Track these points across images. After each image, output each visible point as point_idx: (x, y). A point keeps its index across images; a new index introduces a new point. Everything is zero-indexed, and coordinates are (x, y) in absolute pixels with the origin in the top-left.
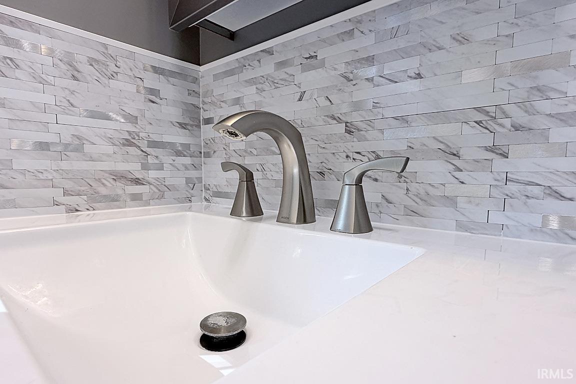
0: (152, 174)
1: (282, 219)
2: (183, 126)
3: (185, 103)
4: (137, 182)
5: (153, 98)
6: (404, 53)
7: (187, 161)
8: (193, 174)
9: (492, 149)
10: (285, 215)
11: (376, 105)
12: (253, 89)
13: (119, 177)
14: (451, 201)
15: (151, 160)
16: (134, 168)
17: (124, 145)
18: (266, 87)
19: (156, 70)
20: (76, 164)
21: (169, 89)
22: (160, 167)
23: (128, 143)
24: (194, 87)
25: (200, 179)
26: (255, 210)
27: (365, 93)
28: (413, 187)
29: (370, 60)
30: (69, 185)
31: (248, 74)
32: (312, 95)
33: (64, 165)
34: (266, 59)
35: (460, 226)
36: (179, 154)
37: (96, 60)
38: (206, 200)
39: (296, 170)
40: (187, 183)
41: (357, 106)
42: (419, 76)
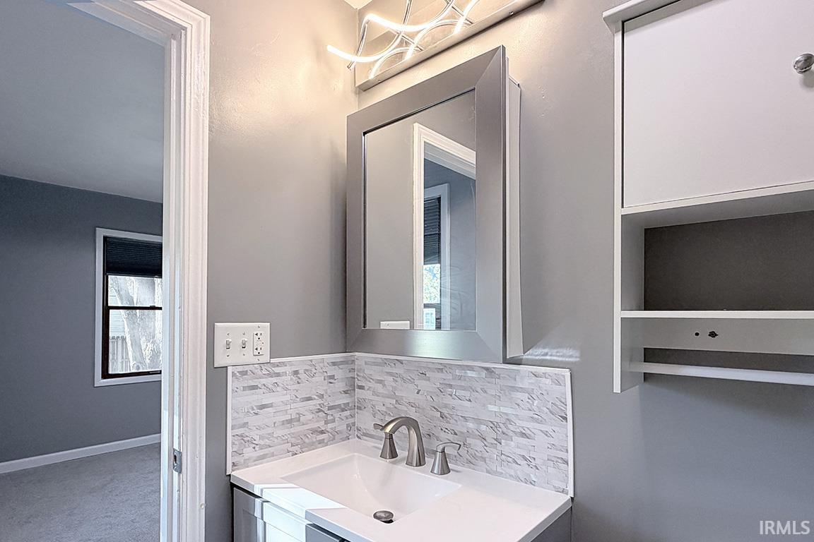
0: (330, 426)
1: (409, 463)
2: (346, 392)
3: (347, 378)
4: (322, 432)
5: (332, 381)
6: (464, 388)
7: (347, 413)
8: (351, 421)
9: (496, 440)
10: (410, 461)
11: (453, 408)
12: (391, 379)
13: (314, 431)
14: (484, 459)
15: (329, 418)
16: (321, 425)
17: (317, 412)
18: (399, 379)
19: (334, 364)
20: (297, 429)
21: (339, 373)
22: (333, 421)
23: (320, 411)
24: (352, 366)
25: (354, 424)
26: (394, 454)
27: (448, 400)
28: (470, 450)
29: (451, 386)
30: (293, 440)
31: (388, 369)
32: (424, 393)
33: (292, 430)
34: (398, 364)
35: (488, 472)
36: (343, 410)
37: (307, 370)
38: (358, 437)
39: (416, 448)
40: (347, 427)
41: (446, 406)
42: (470, 401)
